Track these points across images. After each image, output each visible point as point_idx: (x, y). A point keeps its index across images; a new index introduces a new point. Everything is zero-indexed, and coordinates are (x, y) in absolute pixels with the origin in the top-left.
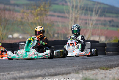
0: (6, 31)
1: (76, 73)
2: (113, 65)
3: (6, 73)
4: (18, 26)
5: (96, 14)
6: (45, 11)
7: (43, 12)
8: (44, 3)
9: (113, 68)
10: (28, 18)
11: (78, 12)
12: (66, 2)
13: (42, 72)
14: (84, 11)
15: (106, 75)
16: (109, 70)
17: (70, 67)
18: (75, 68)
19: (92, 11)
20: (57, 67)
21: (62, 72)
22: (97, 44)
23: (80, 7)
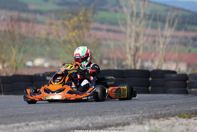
0: (22, 55)
1: (139, 124)
3: (23, 124)
4: (42, 46)
5: (171, 25)
6: (87, 21)
7: (83, 23)
8: (84, 8)
10: (58, 34)
11: (140, 23)
12: (121, 7)
13: (83, 122)
14: (150, 22)
15: (188, 127)
16: (193, 119)
17: (129, 115)
18: (138, 116)
19: (164, 21)
20: (107, 114)
21: (116, 122)
22: (174, 75)
23: (145, 14)
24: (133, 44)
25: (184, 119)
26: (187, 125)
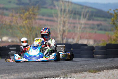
1: (65, 76)
2: (101, 68)
4: (7, 29)
5: (85, 17)
6: (34, 14)
7: (32, 15)
8: (32, 7)
9: (102, 71)
10: (17, 22)
11: (66, 15)
12: (54, 6)
13: (31, 75)
14: (72, 15)
16: (97, 73)
17: (59, 70)
18: (64, 71)
19: (80, 15)
20: (46, 70)
21: (51, 75)
22: (86, 47)
23: (69, 11)
24: (62, 28)
25: (92, 73)
26: (93, 77)
